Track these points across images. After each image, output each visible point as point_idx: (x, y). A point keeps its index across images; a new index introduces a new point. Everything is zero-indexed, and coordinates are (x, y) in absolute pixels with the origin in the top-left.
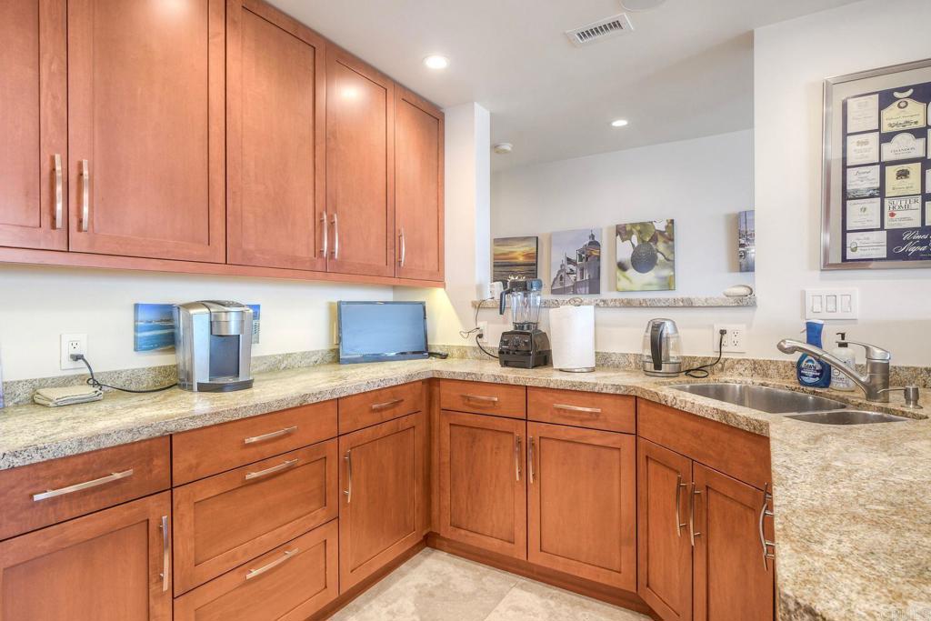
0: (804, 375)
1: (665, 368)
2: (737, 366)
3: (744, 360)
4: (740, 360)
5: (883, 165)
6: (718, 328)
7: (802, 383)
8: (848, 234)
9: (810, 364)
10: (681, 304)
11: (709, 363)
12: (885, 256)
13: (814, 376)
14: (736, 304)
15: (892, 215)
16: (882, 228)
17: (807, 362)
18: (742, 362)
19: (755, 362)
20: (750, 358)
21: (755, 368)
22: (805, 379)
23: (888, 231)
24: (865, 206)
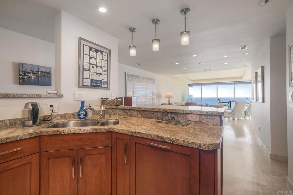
0: (80, 116)
1: (38, 122)
2: (56, 117)
3: (59, 114)
4: (57, 115)
5: (90, 64)
6: (49, 104)
7: (79, 118)
8: (84, 79)
9: (82, 112)
10: (36, 96)
11: (46, 117)
12: (90, 85)
13: (84, 116)
14: (57, 96)
15: (91, 76)
16: (90, 79)
17: (81, 112)
18: (58, 115)
19: (62, 115)
20: (61, 113)
21: (62, 117)
22: (81, 117)
23: (91, 80)
24: (87, 73)
